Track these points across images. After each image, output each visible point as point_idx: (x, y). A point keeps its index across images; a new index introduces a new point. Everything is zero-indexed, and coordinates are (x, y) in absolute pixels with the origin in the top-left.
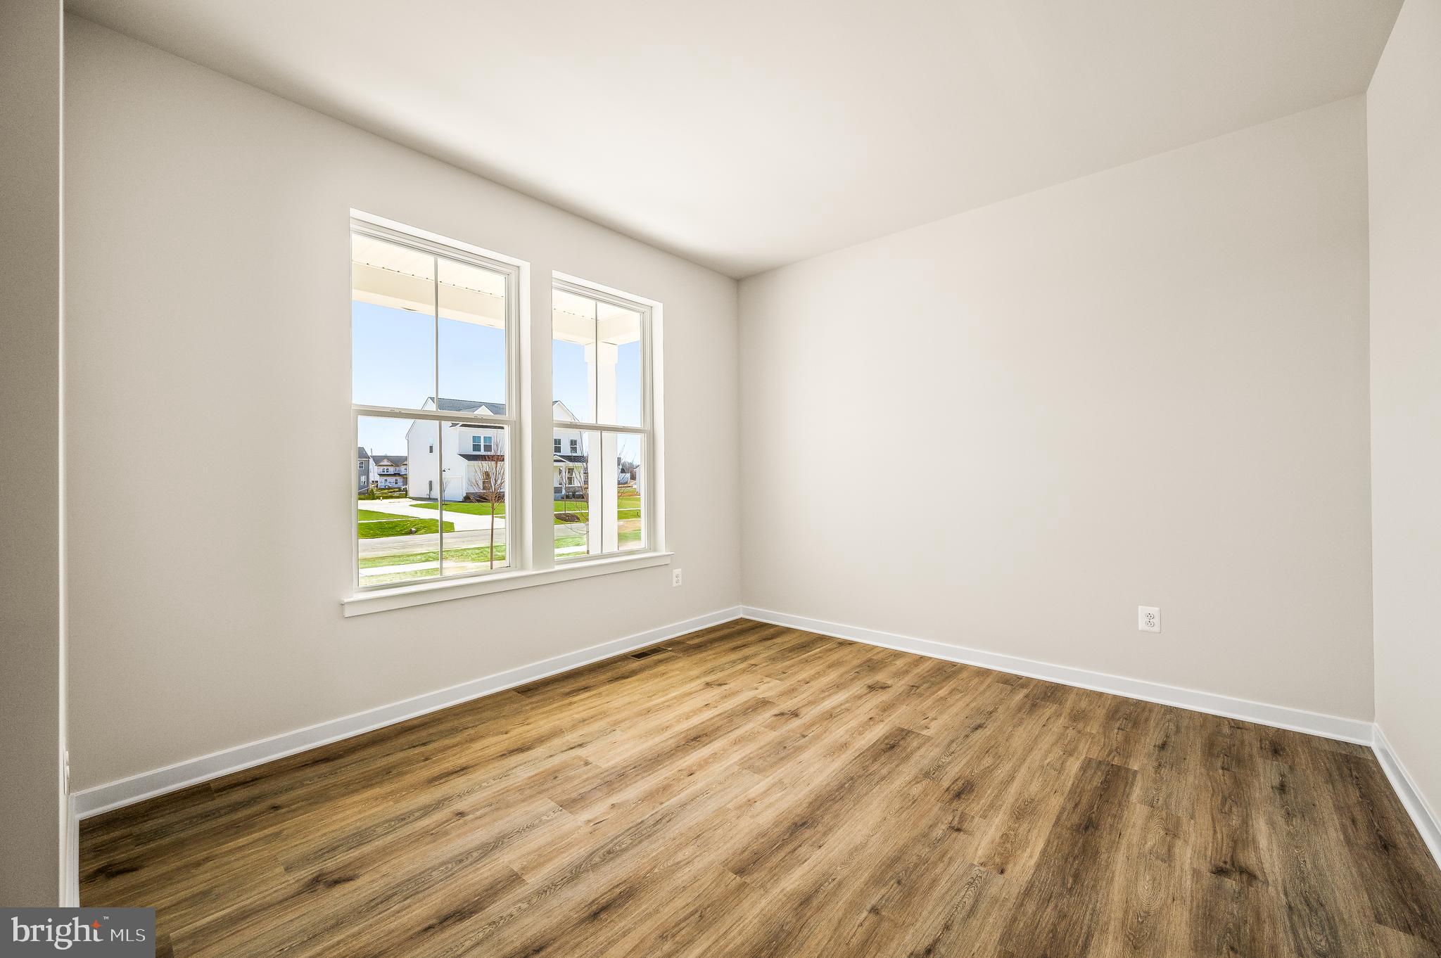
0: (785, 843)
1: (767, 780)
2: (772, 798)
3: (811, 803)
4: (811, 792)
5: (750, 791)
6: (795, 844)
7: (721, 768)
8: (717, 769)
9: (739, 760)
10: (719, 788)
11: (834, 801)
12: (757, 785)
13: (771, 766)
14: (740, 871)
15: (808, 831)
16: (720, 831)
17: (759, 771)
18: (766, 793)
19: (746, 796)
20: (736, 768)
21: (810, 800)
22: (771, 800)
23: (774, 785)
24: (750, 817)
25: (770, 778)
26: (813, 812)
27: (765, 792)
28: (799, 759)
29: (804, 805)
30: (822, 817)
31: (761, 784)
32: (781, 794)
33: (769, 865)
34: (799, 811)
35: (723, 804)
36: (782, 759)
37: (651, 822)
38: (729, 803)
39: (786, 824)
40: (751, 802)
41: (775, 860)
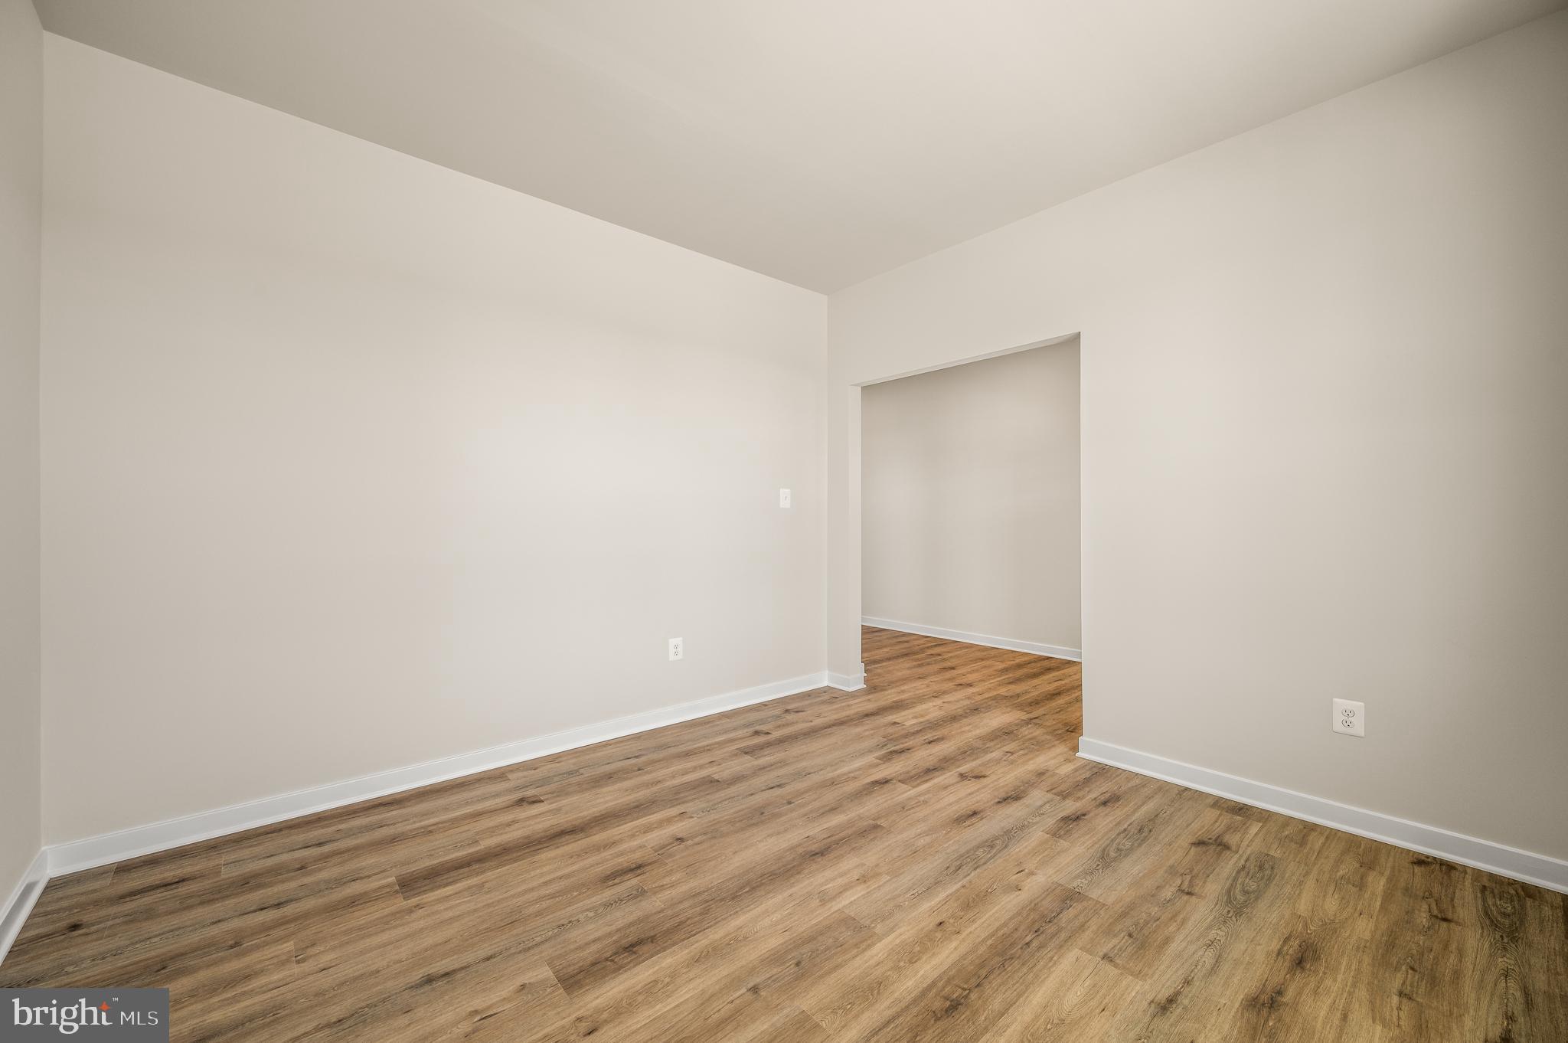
0: (837, 843)
1: (840, 906)
2: (840, 881)
3: (799, 873)
4: (792, 885)
5: (862, 893)
6: (829, 840)
7: (902, 930)
8: (905, 931)
9: (874, 944)
10: (901, 899)
11: (772, 874)
12: (852, 901)
13: (829, 928)
14: (876, 827)
15: (813, 849)
16: (895, 855)
17: (847, 922)
18: (846, 888)
19: (868, 887)
20: (879, 929)
21: (797, 877)
22: (840, 880)
23: (833, 899)
24: (865, 864)
25: (835, 909)
26: (800, 864)
27: (845, 890)
28: (787, 936)
29: (807, 871)
30: (794, 859)
31: (847, 902)
32: (826, 887)
33: (854, 829)
34: (814, 867)
35: (894, 880)
36: (811, 939)
37: (965, 869)
38: (888, 881)
39: (831, 856)
40: (863, 879)
41: (850, 831)
